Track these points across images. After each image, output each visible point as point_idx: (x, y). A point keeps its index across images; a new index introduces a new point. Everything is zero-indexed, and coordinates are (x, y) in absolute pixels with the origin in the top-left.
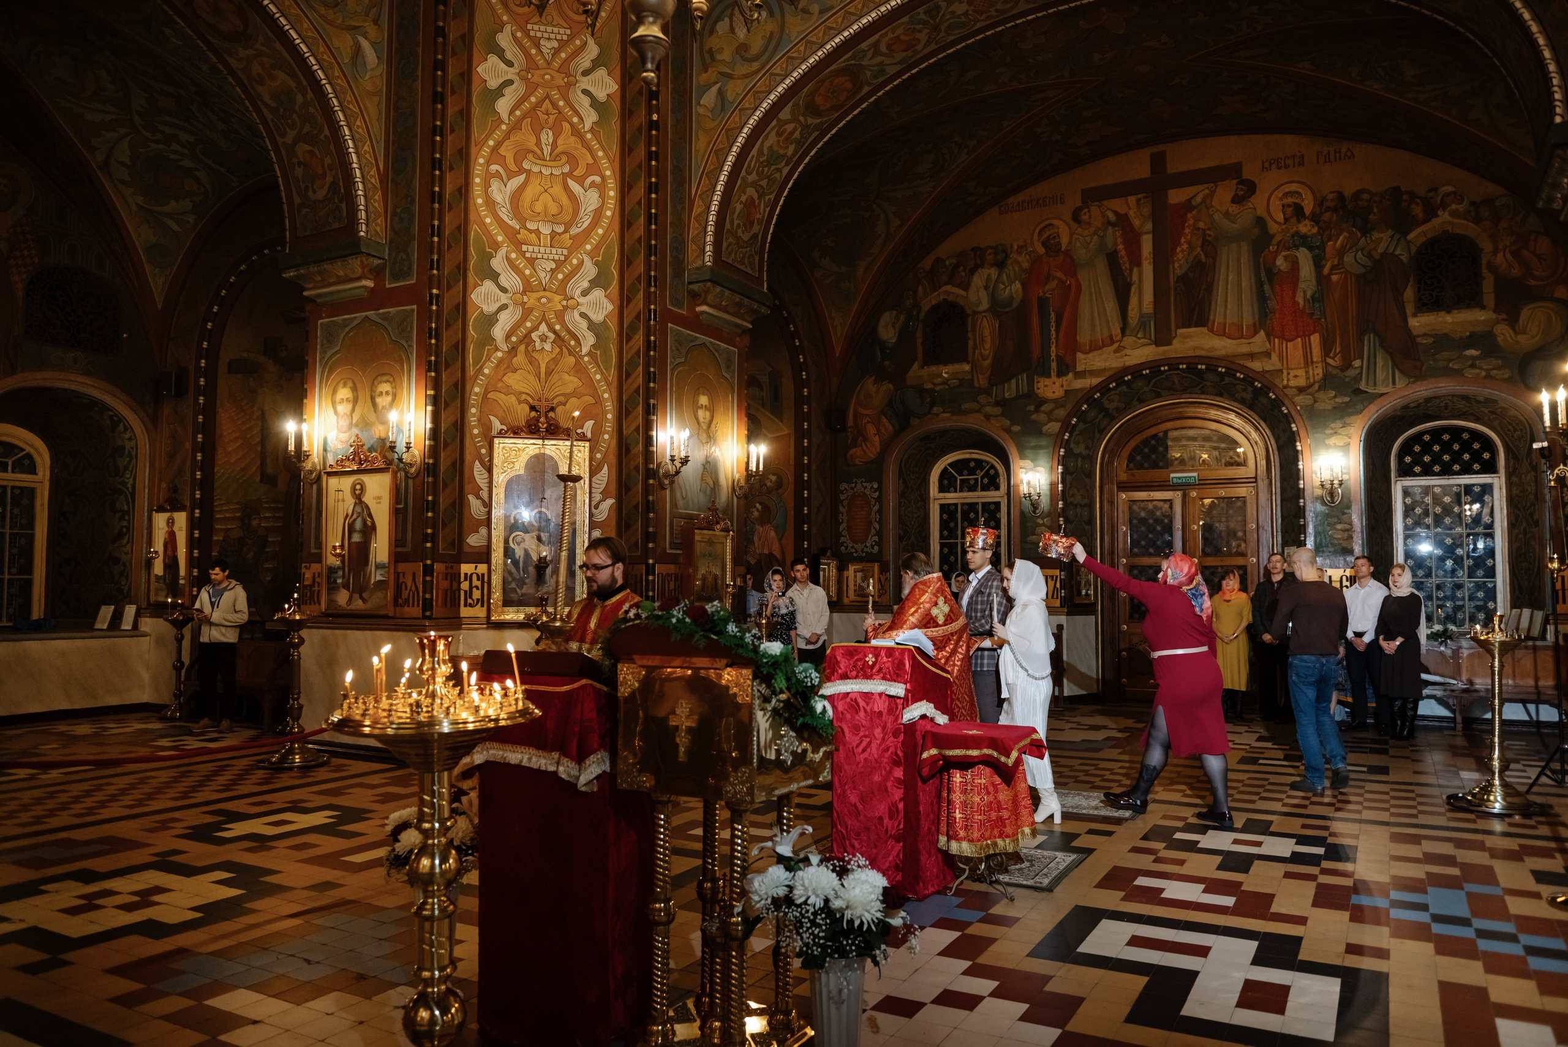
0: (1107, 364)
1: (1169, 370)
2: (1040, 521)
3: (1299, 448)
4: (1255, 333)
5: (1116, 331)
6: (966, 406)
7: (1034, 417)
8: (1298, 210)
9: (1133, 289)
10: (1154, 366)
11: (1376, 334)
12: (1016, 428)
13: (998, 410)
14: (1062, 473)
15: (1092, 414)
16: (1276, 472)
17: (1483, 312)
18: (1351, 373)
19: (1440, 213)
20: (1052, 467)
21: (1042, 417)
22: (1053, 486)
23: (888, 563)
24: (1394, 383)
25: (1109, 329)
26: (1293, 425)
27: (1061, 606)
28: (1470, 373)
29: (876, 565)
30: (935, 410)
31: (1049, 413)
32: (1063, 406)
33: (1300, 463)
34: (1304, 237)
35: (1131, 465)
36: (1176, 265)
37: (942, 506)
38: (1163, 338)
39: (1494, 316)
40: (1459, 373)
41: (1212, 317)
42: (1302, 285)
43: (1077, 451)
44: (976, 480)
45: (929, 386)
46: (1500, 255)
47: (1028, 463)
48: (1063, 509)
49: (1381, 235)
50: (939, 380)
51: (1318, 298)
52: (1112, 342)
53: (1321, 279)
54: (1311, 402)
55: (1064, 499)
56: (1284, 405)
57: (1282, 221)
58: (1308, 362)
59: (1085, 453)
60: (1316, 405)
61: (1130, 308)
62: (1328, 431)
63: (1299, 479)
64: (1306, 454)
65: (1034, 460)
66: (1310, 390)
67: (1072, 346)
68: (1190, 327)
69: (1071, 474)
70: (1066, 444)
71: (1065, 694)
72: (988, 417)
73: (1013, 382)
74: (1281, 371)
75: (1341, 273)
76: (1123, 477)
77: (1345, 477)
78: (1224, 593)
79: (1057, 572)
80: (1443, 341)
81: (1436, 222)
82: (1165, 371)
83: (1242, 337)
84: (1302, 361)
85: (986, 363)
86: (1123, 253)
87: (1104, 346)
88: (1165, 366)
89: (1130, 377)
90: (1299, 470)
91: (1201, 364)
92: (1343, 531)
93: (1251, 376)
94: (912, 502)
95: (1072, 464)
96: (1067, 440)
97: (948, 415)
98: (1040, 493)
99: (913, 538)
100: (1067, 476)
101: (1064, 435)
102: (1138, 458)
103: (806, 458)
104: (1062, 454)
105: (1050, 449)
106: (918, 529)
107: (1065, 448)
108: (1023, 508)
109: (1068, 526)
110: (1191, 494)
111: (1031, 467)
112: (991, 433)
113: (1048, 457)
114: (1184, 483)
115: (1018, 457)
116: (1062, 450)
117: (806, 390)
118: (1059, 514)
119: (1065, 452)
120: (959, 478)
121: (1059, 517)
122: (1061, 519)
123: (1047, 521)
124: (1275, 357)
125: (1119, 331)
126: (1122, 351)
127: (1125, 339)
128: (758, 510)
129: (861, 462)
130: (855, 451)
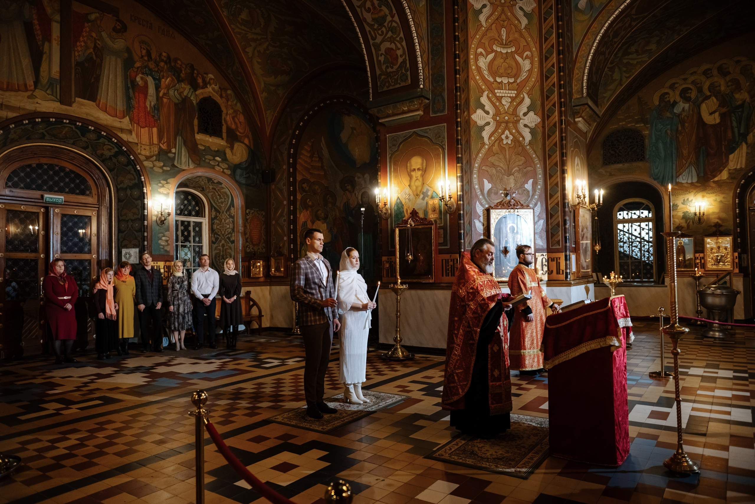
0: (22, 105)
1: (69, 123)
3: (145, 191)
4: (124, 117)
5: (30, 82)
8: (149, 54)
9: (45, 56)
10: (60, 117)
11: (182, 138)
17: (222, 141)
18: (171, 155)
19: (208, 86)
24: (189, 165)
25: (24, 79)
26: (142, 177)
28: (217, 168)
33: (146, 200)
34: (150, 70)
35: (10, 184)
36: (77, 54)
38: (65, 100)
39: (226, 144)
40: (213, 167)
41: (98, 97)
42: (149, 98)
46: (228, 116)
49: (185, 86)
51: (157, 108)
52: (26, 90)
53: (158, 98)
54: (152, 166)
56: (138, 164)
57: (140, 56)
58: (151, 144)
60: (154, 168)
61: (41, 69)
62: (159, 185)
63: (144, 209)
64: (149, 195)
66: (152, 159)
68: (84, 99)
75: (168, 99)
76: (4, 191)
80: (208, 150)
81: (206, 90)
82: (66, 123)
83: (116, 116)
84: (148, 141)
86: (37, 27)
87: (19, 90)
88: (66, 119)
89: (40, 120)
90: (144, 204)
91: (92, 126)
92: (167, 241)
93: (121, 143)
102: (16, 179)
110: (56, 211)
114: (54, 202)
124: (134, 134)
125: (33, 84)
126: (34, 99)
127: (37, 90)
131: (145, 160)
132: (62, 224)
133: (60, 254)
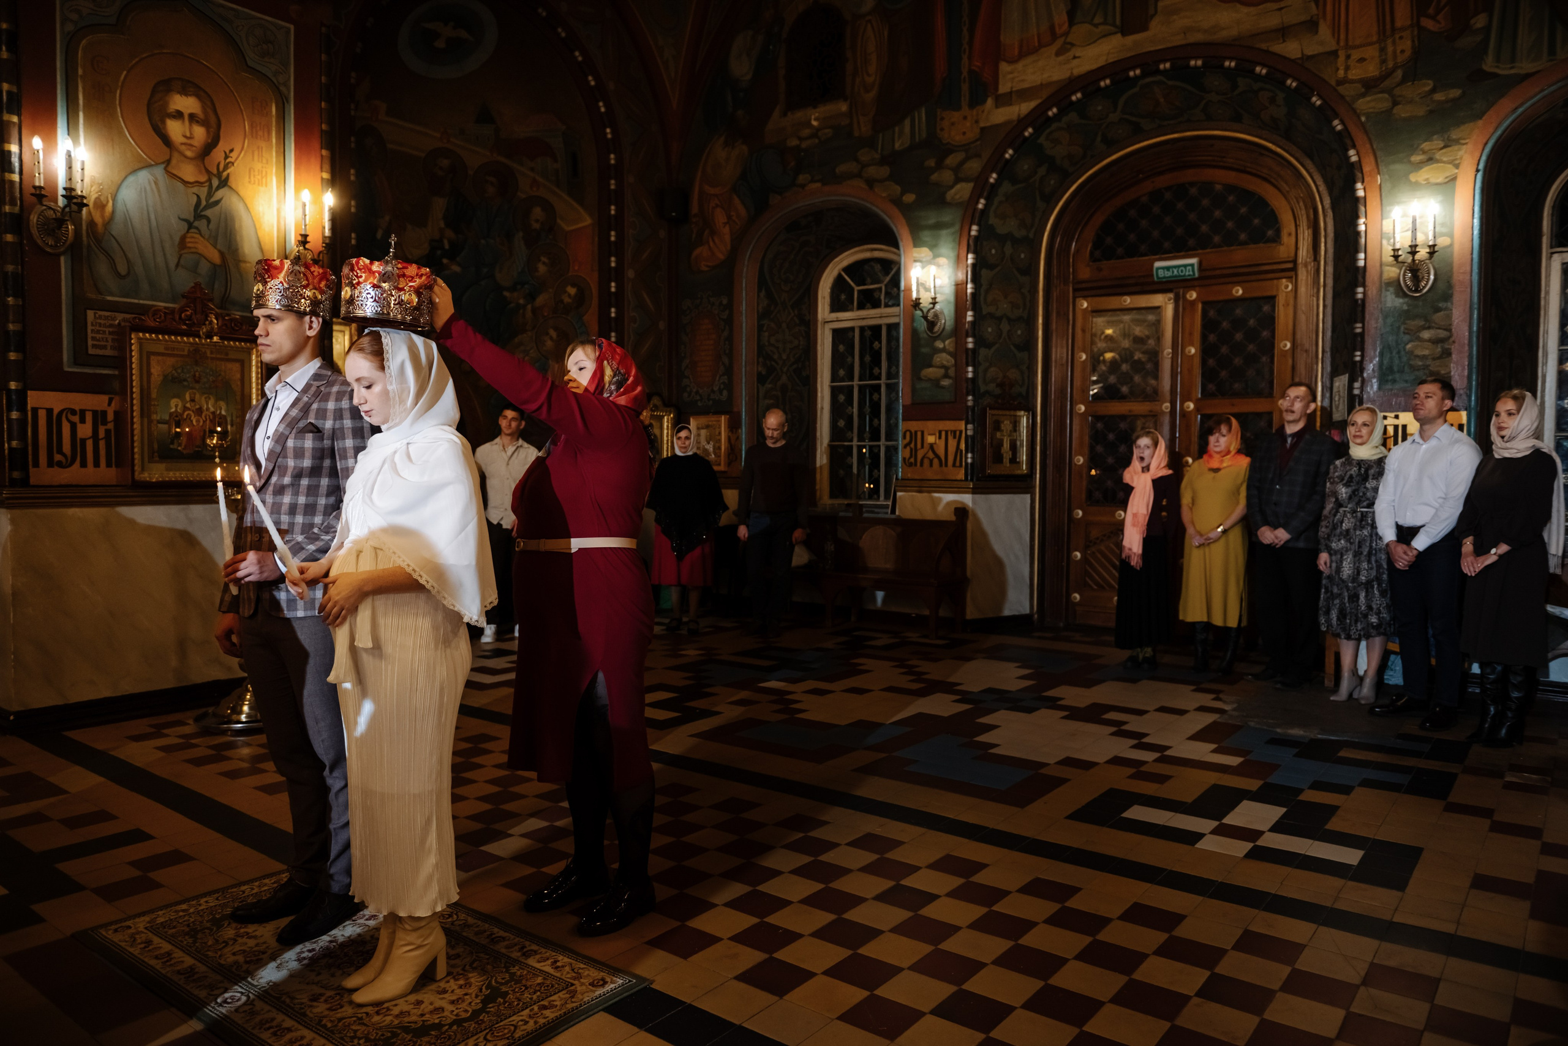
0: (1046, 76)
1: (1144, 75)
2: (939, 344)
3: (1361, 193)
5: (1060, 18)
6: (841, 169)
7: (935, 177)
10: (1116, 70)
12: (909, 198)
13: (885, 171)
14: (974, 266)
15: (1025, 166)
16: (1327, 247)
18: (1467, 42)
20: (958, 257)
21: (947, 176)
22: (959, 288)
23: (739, 414)
25: (1050, 14)
26: (1352, 152)
27: (966, 479)
29: (723, 419)
30: (802, 178)
31: (956, 169)
32: (978, 156)
33: (1362, 221)
35: (1098, 254)
37: (836, 332)
38: (1134, 21)
43: (1002, 229)
44: (880, 289)
45: (793, 142)
47: (924, 252)
48: (973, 323)
50: (806, 132)
52: (1054, 37)
54: (1387, 104)
55: (975, 307)
56: (1336, 116)
58: (1386, 30)
59: (1017, 233)
60: (1396, 109)
62: (1416, 158)
63: (1357, 251)
64: (1373, 204)
65: (932, 247)
66: (1387, 83)
67: (995, 54)
69: (991, 267)
70: (981, 218)
71: (969, 616)
72: (871, 183)
73: (907, 122)
74: (1334, 54)
76: (1085, 272)
77: (1443, 242)
78: (1211, 456)
79: (962, 425)
82: (1136, 78)
84: (1374, 30)
85: (871, 96)
87: (1041, 46)
88: (1133, 68)
89: (1079, 95)
90: (1358, 233)
91: (1196, 58)
92: (1435, 341)
93: (1280, 68)
94: (784, 325)
95: (993, 251)
96: (983, 211)
97: (818, 185)
98: (935, 298)
99: (784, 379)
100: (984, 272)
101: (977, 202)
102: (1109, 240)
103: (613, 259)
104: (973, 233)
105: (957, 227)
106: (795, 366)
107: (979, 224)
108: (915, 325)
109: (983, 352)
110: (1188, 296)
111: (929, 258)
112: (874, 208)
113: (954, 241)
114: (1176, 276)
115: (911, 244)
116: (975, 227)
117: (612, 156)
118: (967, 332)
119: (979, 231)
120: (857, 288)
121: (967, 336)
122: (970, 340)
123: (949, 344)
124: (1324, 30)
125: (1065, 17)
126: (1068, 50)
127: (1074, 28)
128: (551, 338)
129: (708, 266)
130: (701, 251)
131: (1363, 95)
132: (1205, 326)
133: (1197, 402)
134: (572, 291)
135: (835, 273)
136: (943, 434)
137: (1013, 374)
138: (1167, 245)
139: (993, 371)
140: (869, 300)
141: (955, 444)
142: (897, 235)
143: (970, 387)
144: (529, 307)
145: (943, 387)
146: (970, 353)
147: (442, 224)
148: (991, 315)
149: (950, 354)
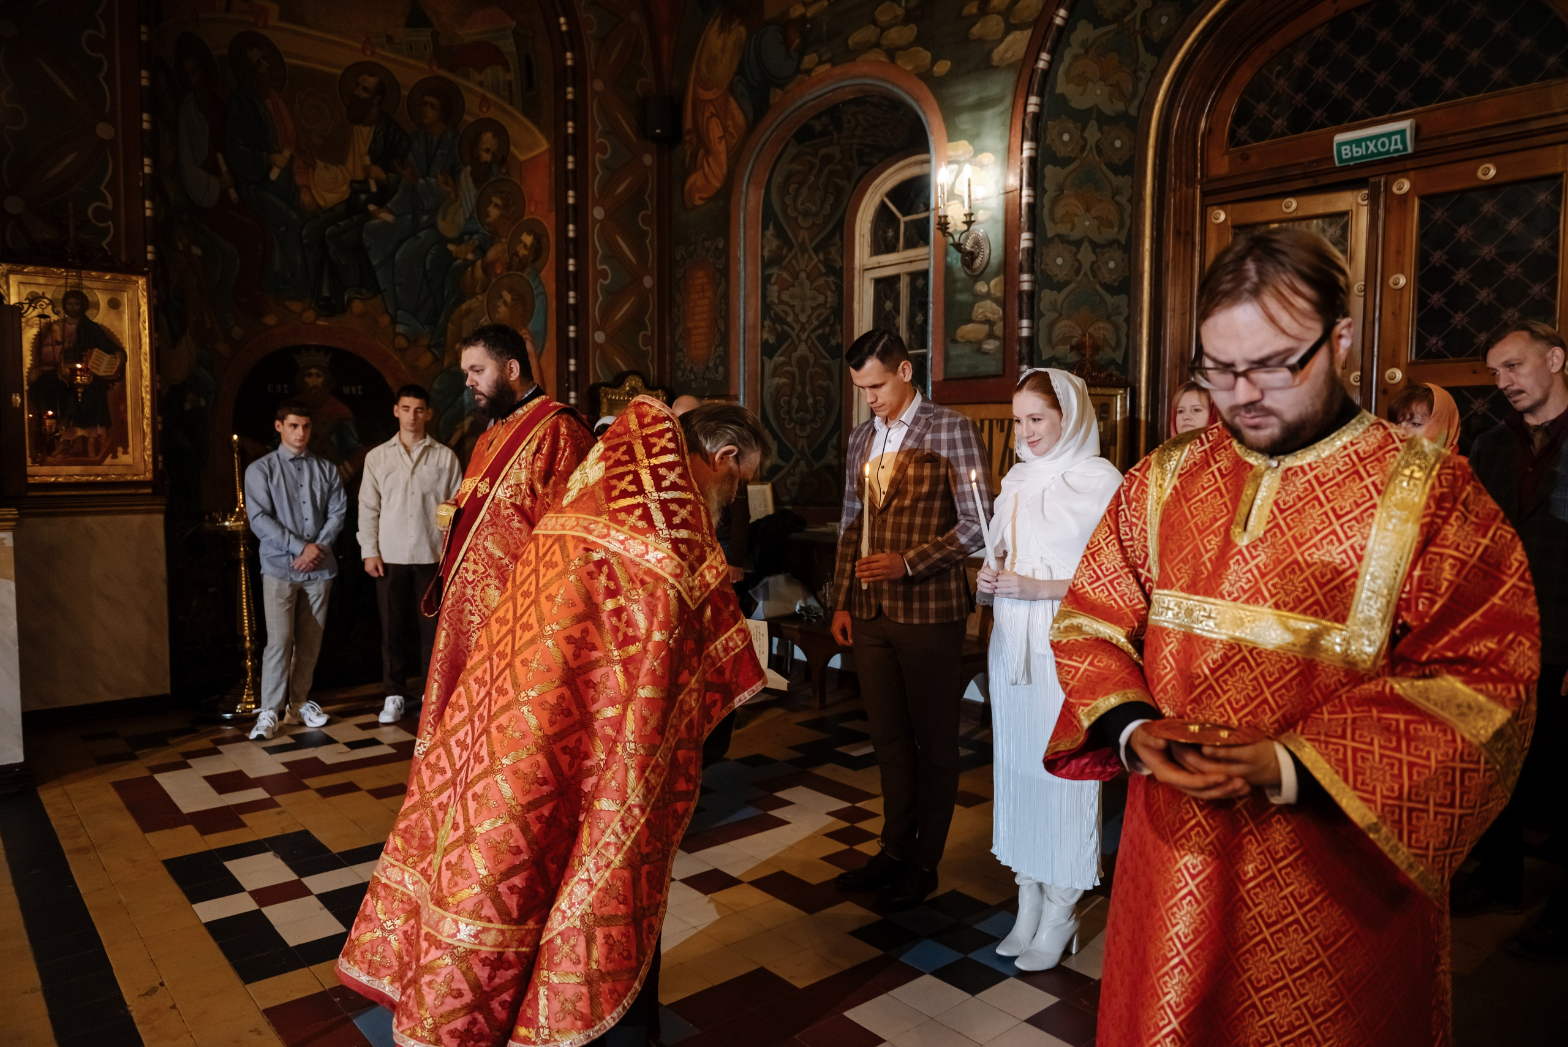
2: (981, 287)
6: (856, 38)
7: (976, 30)
12: (943, 67)
13: (909, 32)
14: (1032, 161)
20: (1009, 149)
21: (994, 25)
22: (1010, 198)
30: (809, 60)
31: (1006, 13)
35: (1243, 131)
37: (878, 281)
43: (1079, 102)
47: (962, 148)
48: (1031, 252)
55: (1035, 225)
59: (1111, 109)
65: (973, 138)
69: (1061, 162)
70: (1044, 84)
72: (892, 53)
76: (1221, 165)
94: (803, 275)
95: (1066, 137)
96: (1046, 73)
97: (827, 66)
98: (971, 215)
99: (803, 349)
100: (1049, 170)
101: (1037, 59)
102: (1262, 109)
103: (571, 193)
104: (1031, 109)
105: (1008, 101)
106: (820, 331)
107: (1040, 94)
108: (949, 259)
109: (1047, 296)
110: (1395, 189)
111: (968, 156)
112: (896, 90)
113: (1003, 124)
114: (1373, 154)
115: (945, 139)
116: (1033, 100)
117: (569, 55)
118: (1021, 265)
119: (1041, 105)
120: (903, 220)
121: (1021, 271)
122: (1025, 277)
123: (996, 285)
128: (505, 303)
129: (701, 199)
130: (695, 179)
132: (1423, 236)
133: (1408, 369)
134: (528, 239)
135: (876, 201)
136: (987, 423)
137: (1101, 330)
138: (1358, 105)
139: (1063, 327)
140: (919, 235)
141: (1003, 441)
142: (926, 126)
143: (1025, 351)
144: (479, 263)
145: (986, 353)
146: (1025, 297)
147: (367, 161)
148: (1060, 237)
149: (996, 300)
